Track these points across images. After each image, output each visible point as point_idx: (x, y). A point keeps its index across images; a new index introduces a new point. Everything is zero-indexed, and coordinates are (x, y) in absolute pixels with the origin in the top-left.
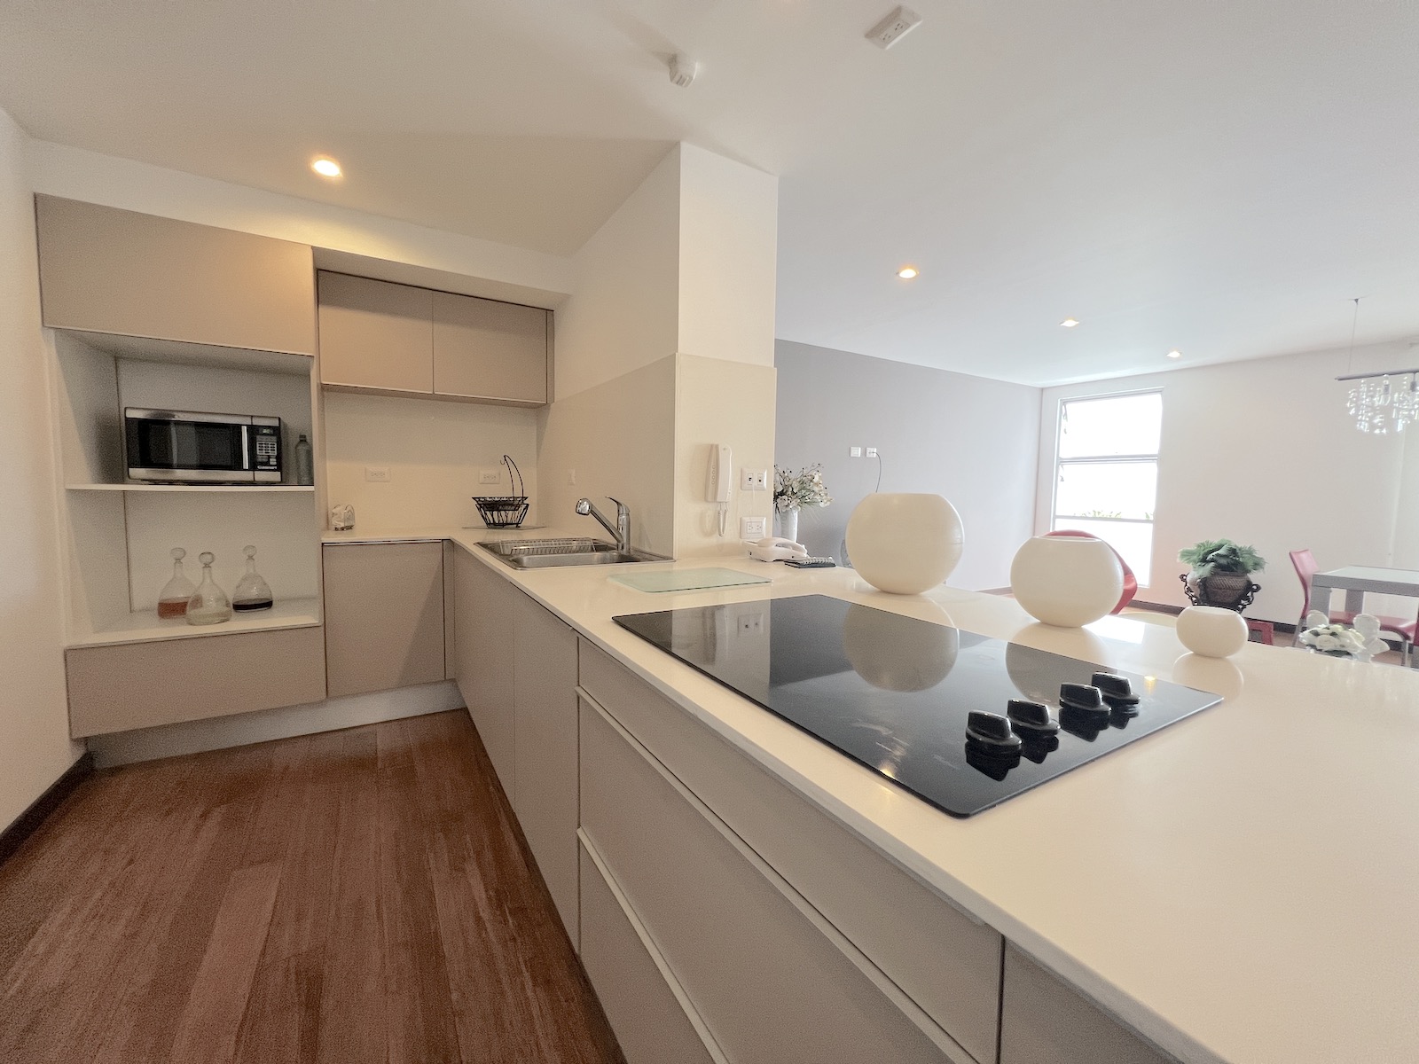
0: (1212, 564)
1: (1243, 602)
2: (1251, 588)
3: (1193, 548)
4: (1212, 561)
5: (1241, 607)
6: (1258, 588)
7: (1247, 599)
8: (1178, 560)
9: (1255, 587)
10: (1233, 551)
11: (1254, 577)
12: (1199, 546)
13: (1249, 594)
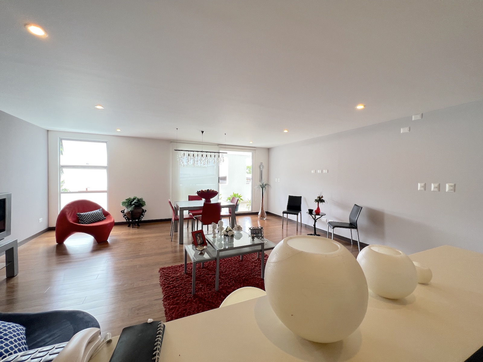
0: (134, 206)
1: (141, 216)
2: (143, 211)
3: (125, 201)
4: (133, 204)
5: (141, 218)
6: (146, 211)
7: (143, 215)
8: (121, 206)
9: (145, 211)
10: (139, 200)
11: (144, 208)
12: (127, 200)
13: (143, 213)
